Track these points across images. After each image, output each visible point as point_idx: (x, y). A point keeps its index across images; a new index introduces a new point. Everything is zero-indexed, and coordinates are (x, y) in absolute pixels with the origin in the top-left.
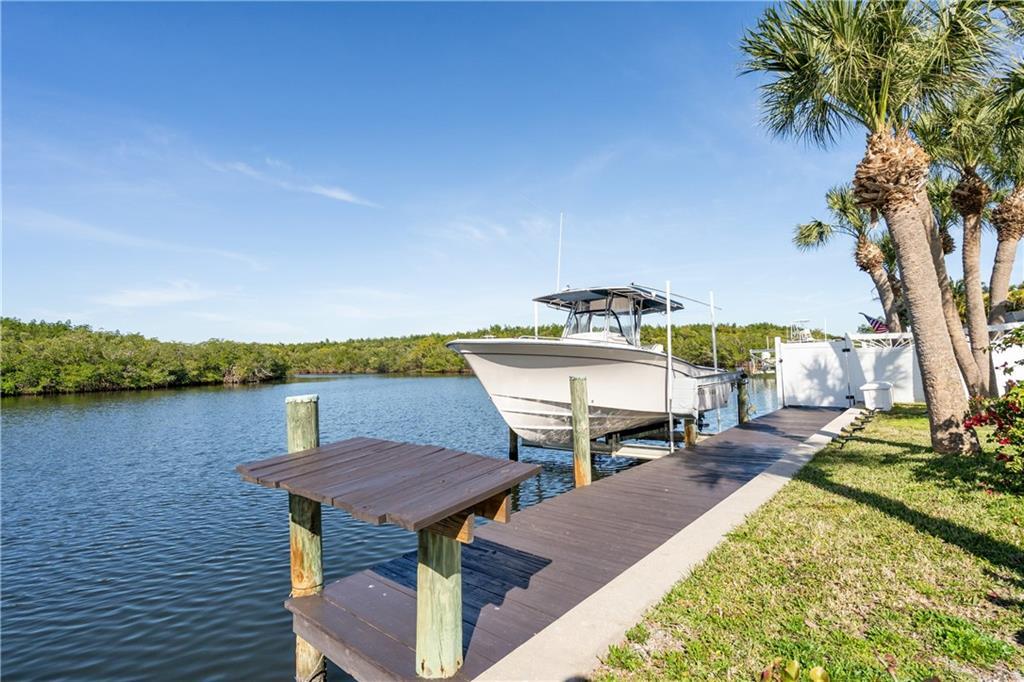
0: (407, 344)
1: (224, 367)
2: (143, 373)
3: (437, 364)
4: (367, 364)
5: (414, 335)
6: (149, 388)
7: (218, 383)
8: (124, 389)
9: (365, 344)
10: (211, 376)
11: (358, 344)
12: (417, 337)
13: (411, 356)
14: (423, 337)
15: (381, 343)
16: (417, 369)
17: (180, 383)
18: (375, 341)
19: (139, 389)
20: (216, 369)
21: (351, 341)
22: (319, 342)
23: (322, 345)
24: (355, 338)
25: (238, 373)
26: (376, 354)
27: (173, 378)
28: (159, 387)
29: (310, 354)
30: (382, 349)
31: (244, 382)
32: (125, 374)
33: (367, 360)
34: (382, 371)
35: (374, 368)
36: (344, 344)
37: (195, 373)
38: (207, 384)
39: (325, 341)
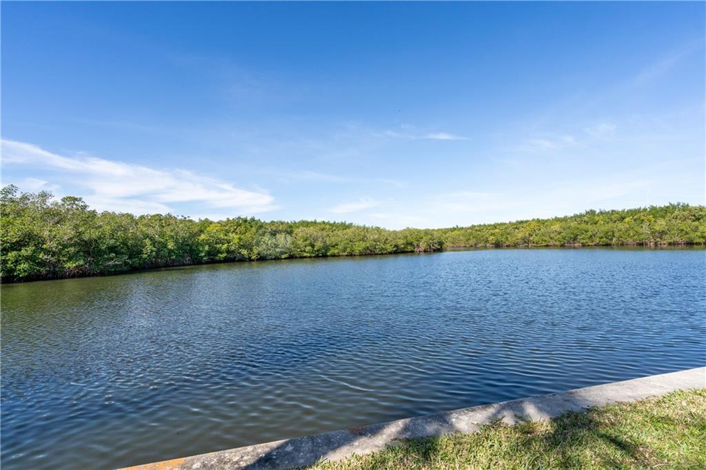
0: (515, 227)
1: (415, 243)
2: (384, 246)
3: (542, 240)
4: (487, 241)
5: (519, 220)
6: (386, 253)
7: (412, 252)
8: (377, 254)
9: (482, 227)
10: (410, 248)
11: (478, 228)
12: (522, 222)
13: (520, 235)
14: (526, 222)
15: (495, 226)
16: (526, 243)
17: (398, 252)
18: (489, 226)
19: (382, 254)
20: (411, 244)
21: (473, 227)
22: (452, 227)
23: (454, 229)
24: (476, 224)
25: (423, 246)
26: (493, 234)
27: (395, 249)
28: (390, 253)
29: (447, 235)
30: (497, 230)
31: (425, 251)
32: (377, 247)
33: (487, 238)
34: (498, 245)
35: (492, 244)
36: (468, 228)
37: (403, 246)
38: (407, 252)
39: (455, 227)
